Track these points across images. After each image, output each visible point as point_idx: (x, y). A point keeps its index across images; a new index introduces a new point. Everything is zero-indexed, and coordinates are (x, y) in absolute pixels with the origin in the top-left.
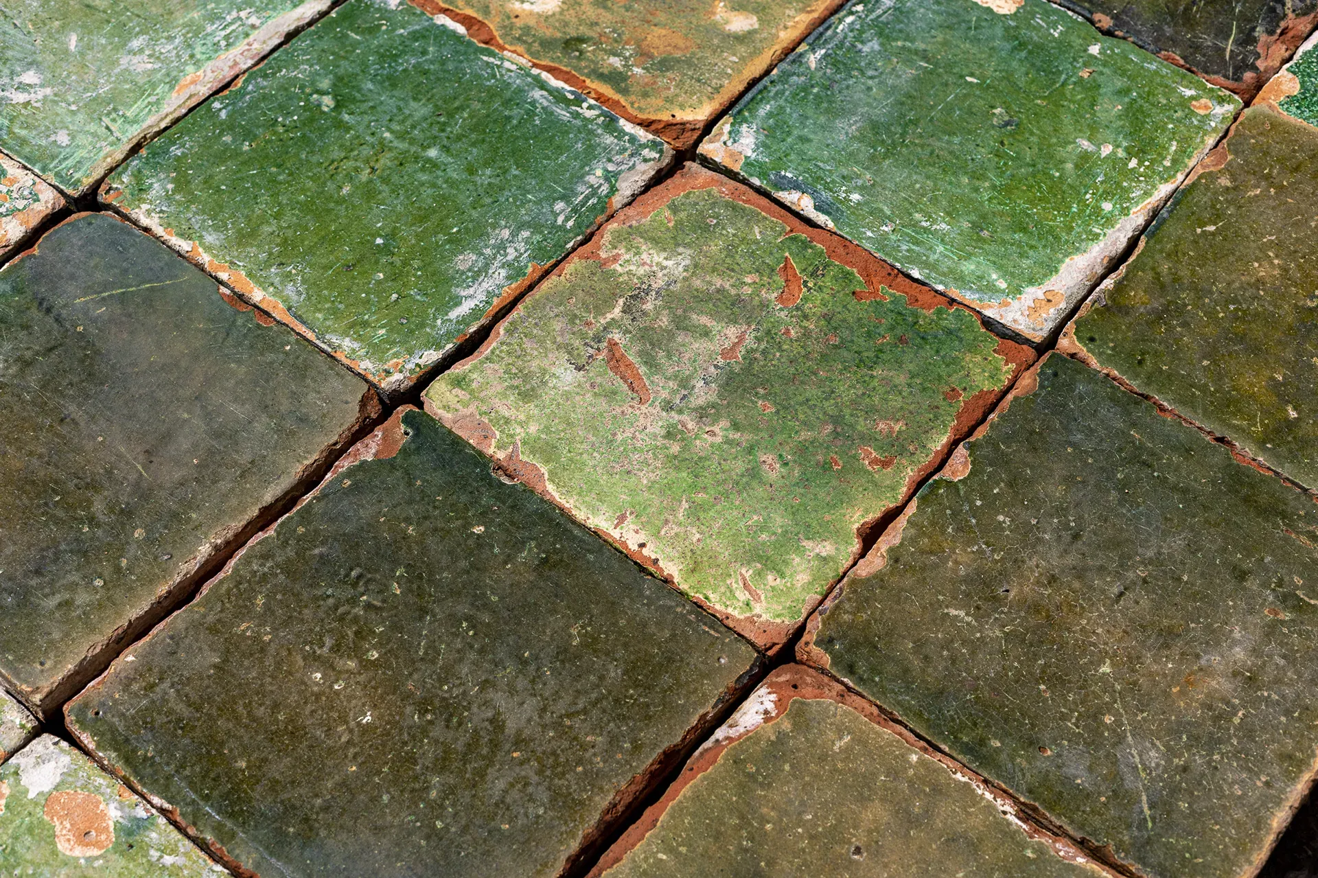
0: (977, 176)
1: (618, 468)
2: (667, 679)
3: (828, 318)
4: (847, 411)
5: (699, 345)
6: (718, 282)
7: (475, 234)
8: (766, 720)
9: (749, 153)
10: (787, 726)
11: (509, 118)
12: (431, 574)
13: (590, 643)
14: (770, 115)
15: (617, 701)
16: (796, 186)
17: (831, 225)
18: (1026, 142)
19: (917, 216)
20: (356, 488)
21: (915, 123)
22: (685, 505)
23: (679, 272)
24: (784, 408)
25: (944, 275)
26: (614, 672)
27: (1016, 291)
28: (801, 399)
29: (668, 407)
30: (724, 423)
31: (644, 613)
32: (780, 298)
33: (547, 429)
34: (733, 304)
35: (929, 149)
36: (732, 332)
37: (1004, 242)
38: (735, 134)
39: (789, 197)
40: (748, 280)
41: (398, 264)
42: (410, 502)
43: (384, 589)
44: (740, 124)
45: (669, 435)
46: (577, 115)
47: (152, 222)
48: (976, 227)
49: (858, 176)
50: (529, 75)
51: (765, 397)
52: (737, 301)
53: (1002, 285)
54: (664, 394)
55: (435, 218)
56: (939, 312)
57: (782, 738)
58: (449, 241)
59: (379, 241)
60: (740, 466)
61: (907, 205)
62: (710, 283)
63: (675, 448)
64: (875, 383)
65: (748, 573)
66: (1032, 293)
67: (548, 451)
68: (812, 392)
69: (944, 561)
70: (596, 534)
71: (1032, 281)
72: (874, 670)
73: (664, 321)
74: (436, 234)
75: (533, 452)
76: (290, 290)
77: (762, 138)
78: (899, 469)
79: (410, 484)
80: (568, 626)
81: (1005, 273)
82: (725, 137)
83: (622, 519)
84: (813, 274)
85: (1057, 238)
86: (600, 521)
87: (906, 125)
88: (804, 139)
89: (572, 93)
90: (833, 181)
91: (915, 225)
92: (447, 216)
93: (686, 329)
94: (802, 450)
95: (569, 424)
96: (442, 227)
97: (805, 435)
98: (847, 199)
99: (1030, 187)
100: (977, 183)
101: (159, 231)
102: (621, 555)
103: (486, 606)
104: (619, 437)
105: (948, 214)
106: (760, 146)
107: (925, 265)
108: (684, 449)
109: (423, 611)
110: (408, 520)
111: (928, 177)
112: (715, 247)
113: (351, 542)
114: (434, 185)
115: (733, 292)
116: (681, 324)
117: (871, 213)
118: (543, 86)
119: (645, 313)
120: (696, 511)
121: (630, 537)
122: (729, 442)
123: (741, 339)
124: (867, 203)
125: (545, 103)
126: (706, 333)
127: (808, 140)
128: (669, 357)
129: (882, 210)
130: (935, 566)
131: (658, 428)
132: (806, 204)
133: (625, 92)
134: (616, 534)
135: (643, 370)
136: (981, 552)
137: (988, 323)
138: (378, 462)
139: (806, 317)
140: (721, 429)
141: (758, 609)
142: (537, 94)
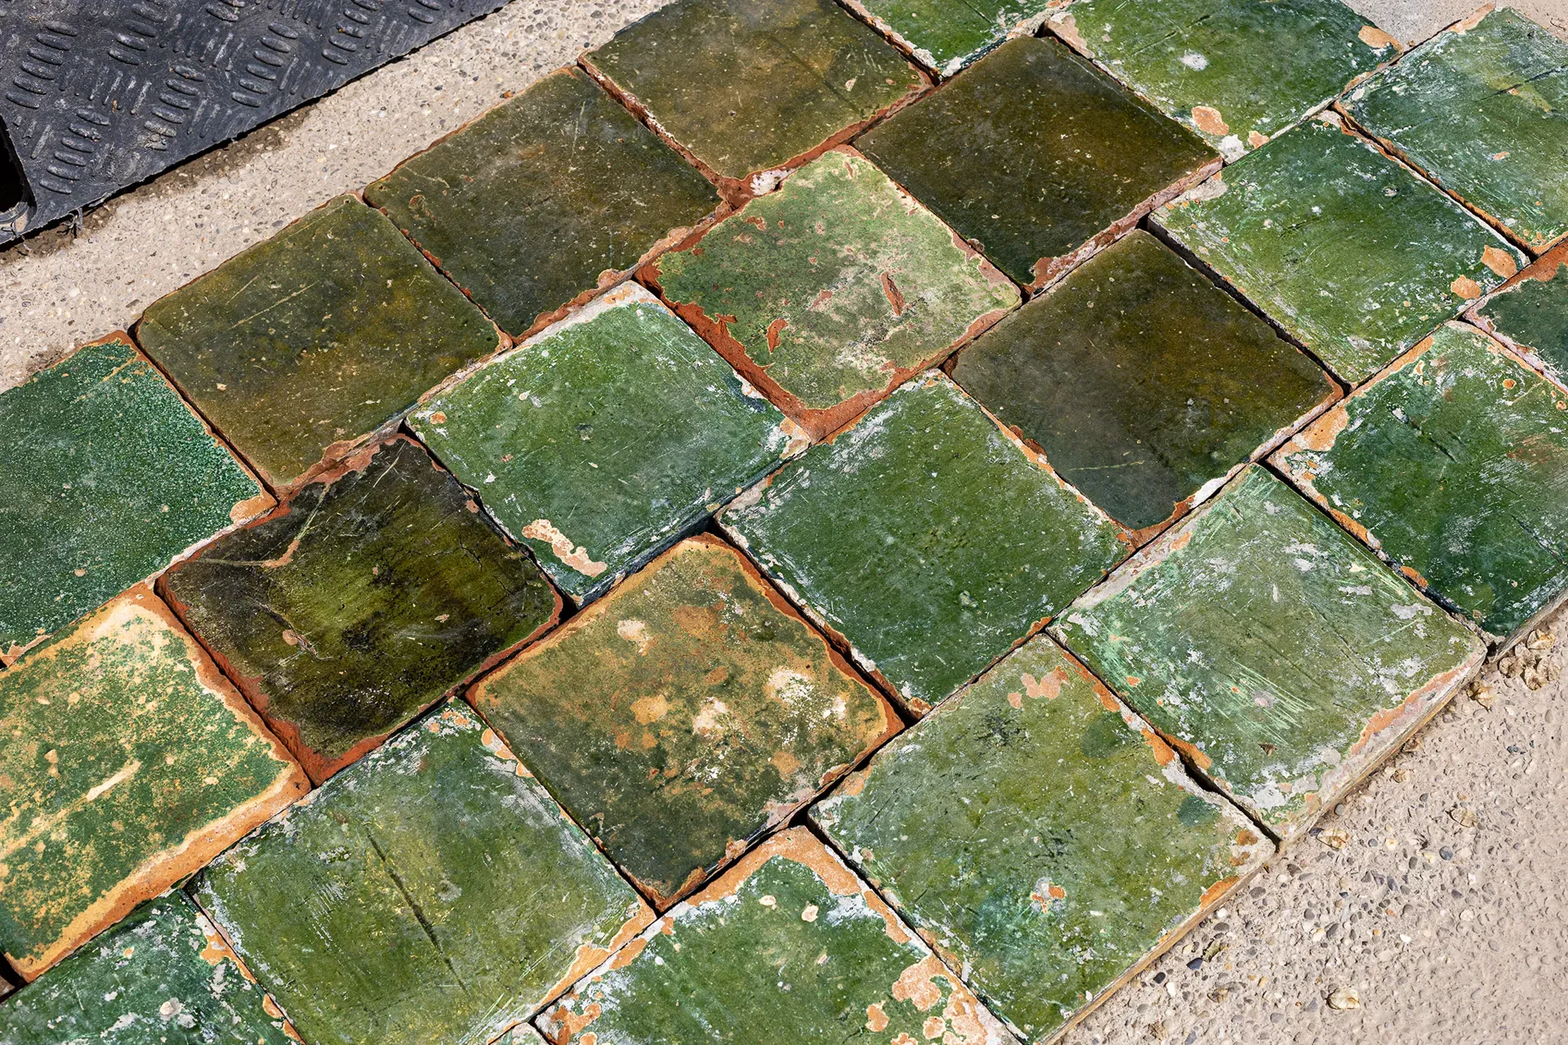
0: (623, 391)
1: (910, 239)
2: (904, 136)
3: (758, 308)
4: (766, 250)
5: (842, 302)
6: (821, 341)
7: (869, 471)
8: (760, 173)
9: (775, 429)
10: (750, 169)
11: (830, 564)
12: (1024, 197)
13: (941, 156)
14: (752, 457)
15: (932, 128)
16: (750, 401)
17: (735, 372)
18: (577, 411)
19: (675, 369)
20: (1064, 243)
21: (649, 438)
22: (875, 214)
23: (845, 351)
24: (803, 259)
25: (673, 326)
26: (931, 141)
27: (633, 307)
28: (791, 262)
29: (873, 269)
30: (841, 255)
31: (909, 168)
32: (784, 324)
33: (947, 266)
34: (816, 325)
35: (647, 418)
36: (821, 308)
37: (625, 341)
38: (781, 444)
39: (756, 395)
40: (802, 340)
41: (922, 455)
42: (1033, 233)
43: (1050, 192)
44: (775, 452)
45: (875, 253)
46: (779, 558)
47: (1093, 509)
48: (638, 355)
49: (704, 404)
50: (808, 599)
51: (812, 266)
52: (813, 327)
53: (639, 312)
54: (873, 276)
55: (893, 488)
56: (687, 301)
57: (754, 164)
58: (886, 468)
59: (934, 475)
60: (838, 230)
61: (679, 378)
62: (827, 342)
63: (873, 245)
64: (742, 265)
65: (849, 177)
66: (622, 304)
67: (949, 254)
68: (783, 265)
69: (636, 229)
70: (928, 208)
71: (620, 311)
72: (695, 185)
73: (862, 321)
74: (895, 474)
75: (958, 256)
76: (997, 443)
77: (763, 439)
78: (745, 216)
79: (1032, 243)
80: (952, 165)
81: (634, 319)
82: (789, 443)
83: (912, 212)
84: (758, 337)
85: (590, 338)
86: (924, 212)
87: (656, 437)
88: (734, 434)
89: (778, 577)
90: (723, 401)
91: (679, 363)
92: (885, 487)
93: (850, 314)
94: (798, 233)
95: (934, 268)
96: (890, 480)
97: (795, 241)
98: (718, 388)
99: (590, 378)
100: (624, 387)
101: (1087, 501)
102: (917, 196)
103: (995, 180)
104: (905, 255)
105: (653, 367)
106: (765, 433)
107: (682, 334)
108: (867, 244)
109: (1030, 179)
110: (1035, 224)
111: (656, 396)
112: (817, 366)
113: (1067, 216)
114: (892, 512)
115: (814, 334)
116: (853, 318)
117: (705, 376)
118: (799, 588)
119: (874, 327)
120: (870, 210)
121: (910, 202)
122: (841, 244)
123: (817, 303)
124: (706, 384)
125: (800, 572)
126: (838, 309)
127: (729, 433)
128: (865, 298)
129: (697, 377)
130: (642, 227)
131: (881, 257)
132: (747, 389)
133: (739, 578)
134: (918, 205)
135: (883, 293)
136: (613, 231)
137: (657, 292)
138: (1050, 256)
139: (772, 311)
140: (844, 252)
141: (848, 160)
142: (805, 582)
